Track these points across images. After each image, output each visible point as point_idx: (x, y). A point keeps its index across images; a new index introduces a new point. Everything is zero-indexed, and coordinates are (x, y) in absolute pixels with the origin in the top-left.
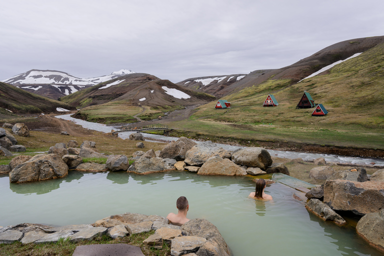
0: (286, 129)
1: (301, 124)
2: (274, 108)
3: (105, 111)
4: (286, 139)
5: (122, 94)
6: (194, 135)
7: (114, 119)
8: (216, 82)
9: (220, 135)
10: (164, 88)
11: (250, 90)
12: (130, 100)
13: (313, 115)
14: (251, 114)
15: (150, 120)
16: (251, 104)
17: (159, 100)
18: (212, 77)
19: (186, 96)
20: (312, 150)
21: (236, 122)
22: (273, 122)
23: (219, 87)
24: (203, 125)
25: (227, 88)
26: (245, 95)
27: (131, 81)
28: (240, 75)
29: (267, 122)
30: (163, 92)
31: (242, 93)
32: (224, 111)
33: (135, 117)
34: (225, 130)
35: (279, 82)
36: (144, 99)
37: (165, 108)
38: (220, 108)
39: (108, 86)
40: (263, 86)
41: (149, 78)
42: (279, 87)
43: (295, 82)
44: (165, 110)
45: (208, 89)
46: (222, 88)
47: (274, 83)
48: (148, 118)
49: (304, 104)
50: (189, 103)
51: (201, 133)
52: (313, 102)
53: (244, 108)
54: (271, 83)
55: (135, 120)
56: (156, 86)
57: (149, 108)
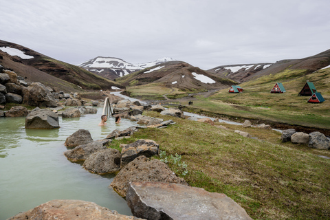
0: (277, 112)
1: (296, 109)
2: (280, 95)
3: (144, 90)
5: (159, 78)
7: (148, 96)
8: (244, 69)
10: (194, 74)
11: (266, 78)
12: (165, 83)
13: (309, 102)
14: (256, 98)
15: (175, 98)
16: (261, 91)
17: (188, 83)
18: (240, 65)
19: (212, 81)
20: (283, 127)
21: (240, 104)
22: (271, 106)
23: (246, 74)
24: (211, 104)
25: (253, 75)
26: (261, 82)
27: (169, 67)
28: (267, 64)
29: (267, 105)
30: (192, 77)
31: (259, 81)
32: (235, 94)
33: (164, 96)
34: (225, 109)
35: (295, 72)
36: (176, 82)
37: (191, 91)
38: (233, 92)
39: (151, 70)
40: (280, 75)
41: (183, 65)
42: (294, 76)
43: (311, 72)
45: (235, 75)
46: (249, 75)
47: (290, 73)
48: (174, 97)
49: (305, 91)
50: (213, 87)
52: (314, 91)
53: (253, 93)
54: (287, 72)
55: (163, 99)
56: (187, 72)
57: (178, 89)
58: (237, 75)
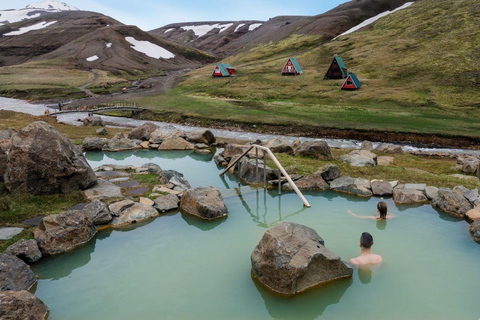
0: (306, 108)
1: (328, 100)
2: (296, 78)
3: (24, 78)
4: (302, 122)
5: (53, 48)
6: (179, 117)
7: (44, 91)
8: (216, 31)
9: (216, 117)
10: (130, 39)
11: (266, 48)
12: (70, 60)
13: (343, 89)
14: (264, 86)
15: (107, 93)
16: (265, 71)
17: (120, 59)
18: (210, 23)
19: (168, 55)
20: (330, 135)
21: (241, 97)
22: (292, 98)
23: (221, 40)
24: (193, 102)
25: (234, 43)
26: (259, 55)
27: (69, 24)
28: (254, 22)
29: (284, 97)
30: (128, 46)
31: (253, 53)
32: (225, 80)
33: (82, 89)
34: (224, 110)
35: (307, 38)
36: (95, 58)
37: (133, 74)
38: (220, 76)
39: (23, 30)
40: (284, 44)
41: (100, 21)
42: (306, 45)
43: (328, 39)
44: (132, 78)
45: (203, 42)
46: (226, 41)
47: (300, 40)
48: (105, 90)
49: (334, 73)
50: (173, 66)
51: (189, 114)
52: (345, 70)
53: (255, 76)
54: (295, 39)
55: (83, 95)
56: (115, 36)
57: (104, 73)
58: (206, 41)
